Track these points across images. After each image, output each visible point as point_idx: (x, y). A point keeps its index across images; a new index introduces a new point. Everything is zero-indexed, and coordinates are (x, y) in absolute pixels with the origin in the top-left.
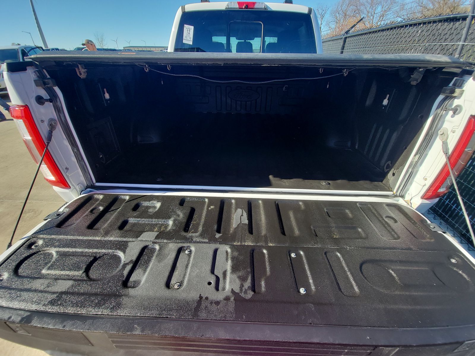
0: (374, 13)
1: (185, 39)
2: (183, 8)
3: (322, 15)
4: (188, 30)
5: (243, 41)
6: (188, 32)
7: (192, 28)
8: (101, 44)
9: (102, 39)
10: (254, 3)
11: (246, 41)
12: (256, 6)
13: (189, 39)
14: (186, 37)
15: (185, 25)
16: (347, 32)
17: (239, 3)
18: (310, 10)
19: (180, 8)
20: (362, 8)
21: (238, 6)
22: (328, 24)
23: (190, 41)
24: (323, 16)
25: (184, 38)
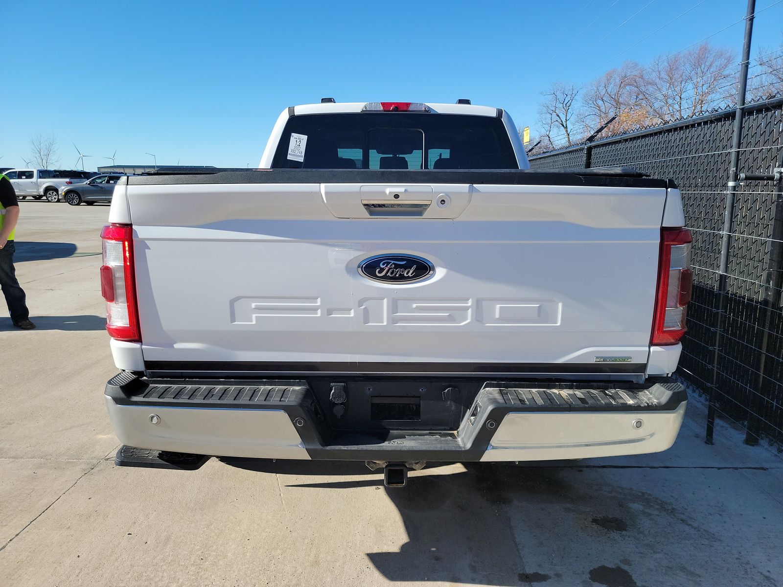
0: (681, 98)
1: (290, 154)
2: (291, 110)
3: (566, 102)
4: (298, 141)
5: (392, 156)
6: (298, 144)
7: (305, 138)
8: (44, 161)
9: (49, 150)
10: (408, 104)
11: (398, 156)
12: (411, 108)
13: (298, 154)
14: (293, 151)
15: (293, 134)
16: (591, 139)
17: (383, 104)
18: (500, 113)
19: (286, 111)
20: (651, 89)
21: (382, 108)
22: (581, 119)
23: (299, 156)
24: (568, 105)
25: (290, 152)
